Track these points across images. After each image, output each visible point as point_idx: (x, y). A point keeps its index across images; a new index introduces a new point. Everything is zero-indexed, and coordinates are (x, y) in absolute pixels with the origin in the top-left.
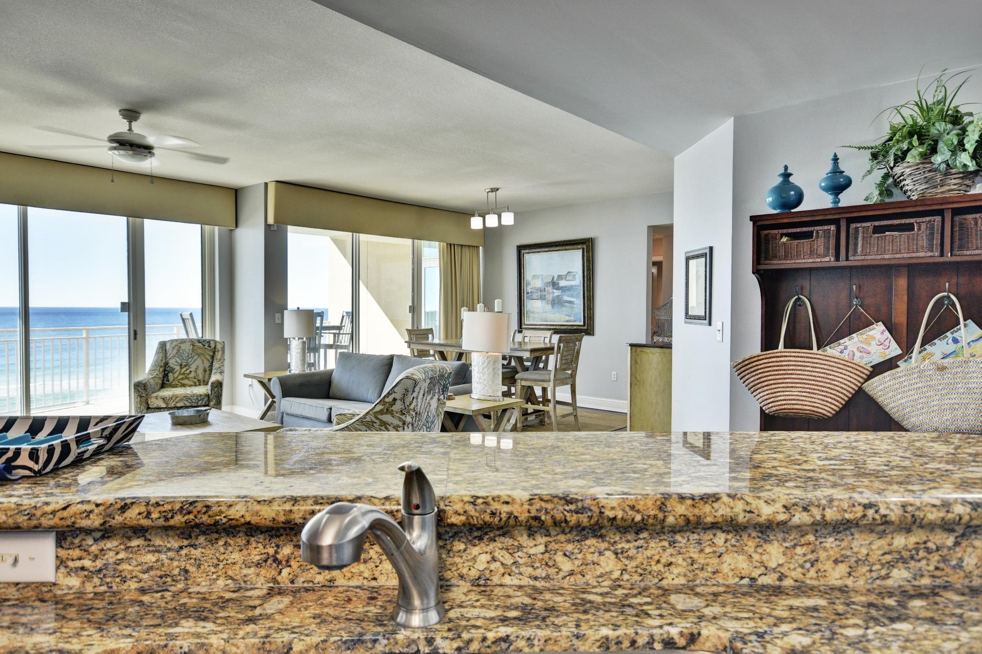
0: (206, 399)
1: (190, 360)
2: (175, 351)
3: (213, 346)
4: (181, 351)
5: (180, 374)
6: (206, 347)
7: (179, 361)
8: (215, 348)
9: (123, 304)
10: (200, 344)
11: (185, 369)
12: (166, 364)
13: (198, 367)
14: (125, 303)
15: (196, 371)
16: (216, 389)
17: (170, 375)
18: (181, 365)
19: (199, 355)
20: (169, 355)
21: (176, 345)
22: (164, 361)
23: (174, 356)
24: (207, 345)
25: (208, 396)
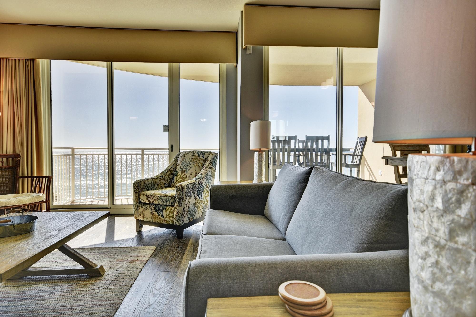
0: (172, 200)
1: (188, 167)
2: (182, 160)
3: (206, 156)
4: (185, 160)
5: (180, 178)
6: (201, 157)
7: (182, 168)
8: (207, 158)
9: (165, 127)
10: (197, 155)
11: (184, 174)
12: (175, 169)
13: (192, 172)
14: (166, 126)
15: (190, 176)
16: (179, 192)
17: (175, 177)
18: (182, 171)
19: (194, 163)
20: (178, 163)
21: (184, 155)
22: (174, 167)
23: (180, 163)
24: (201, 156)
25: (174, 197)
